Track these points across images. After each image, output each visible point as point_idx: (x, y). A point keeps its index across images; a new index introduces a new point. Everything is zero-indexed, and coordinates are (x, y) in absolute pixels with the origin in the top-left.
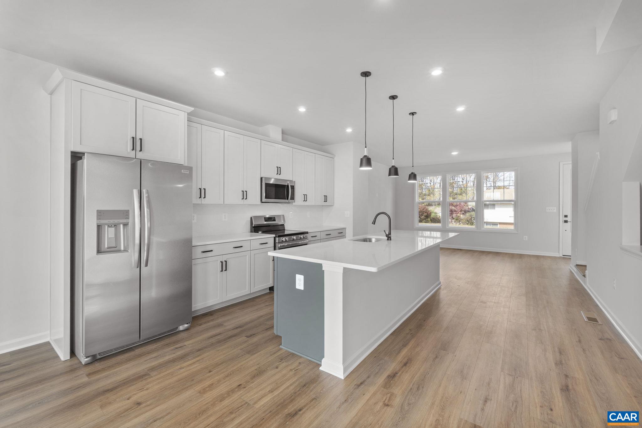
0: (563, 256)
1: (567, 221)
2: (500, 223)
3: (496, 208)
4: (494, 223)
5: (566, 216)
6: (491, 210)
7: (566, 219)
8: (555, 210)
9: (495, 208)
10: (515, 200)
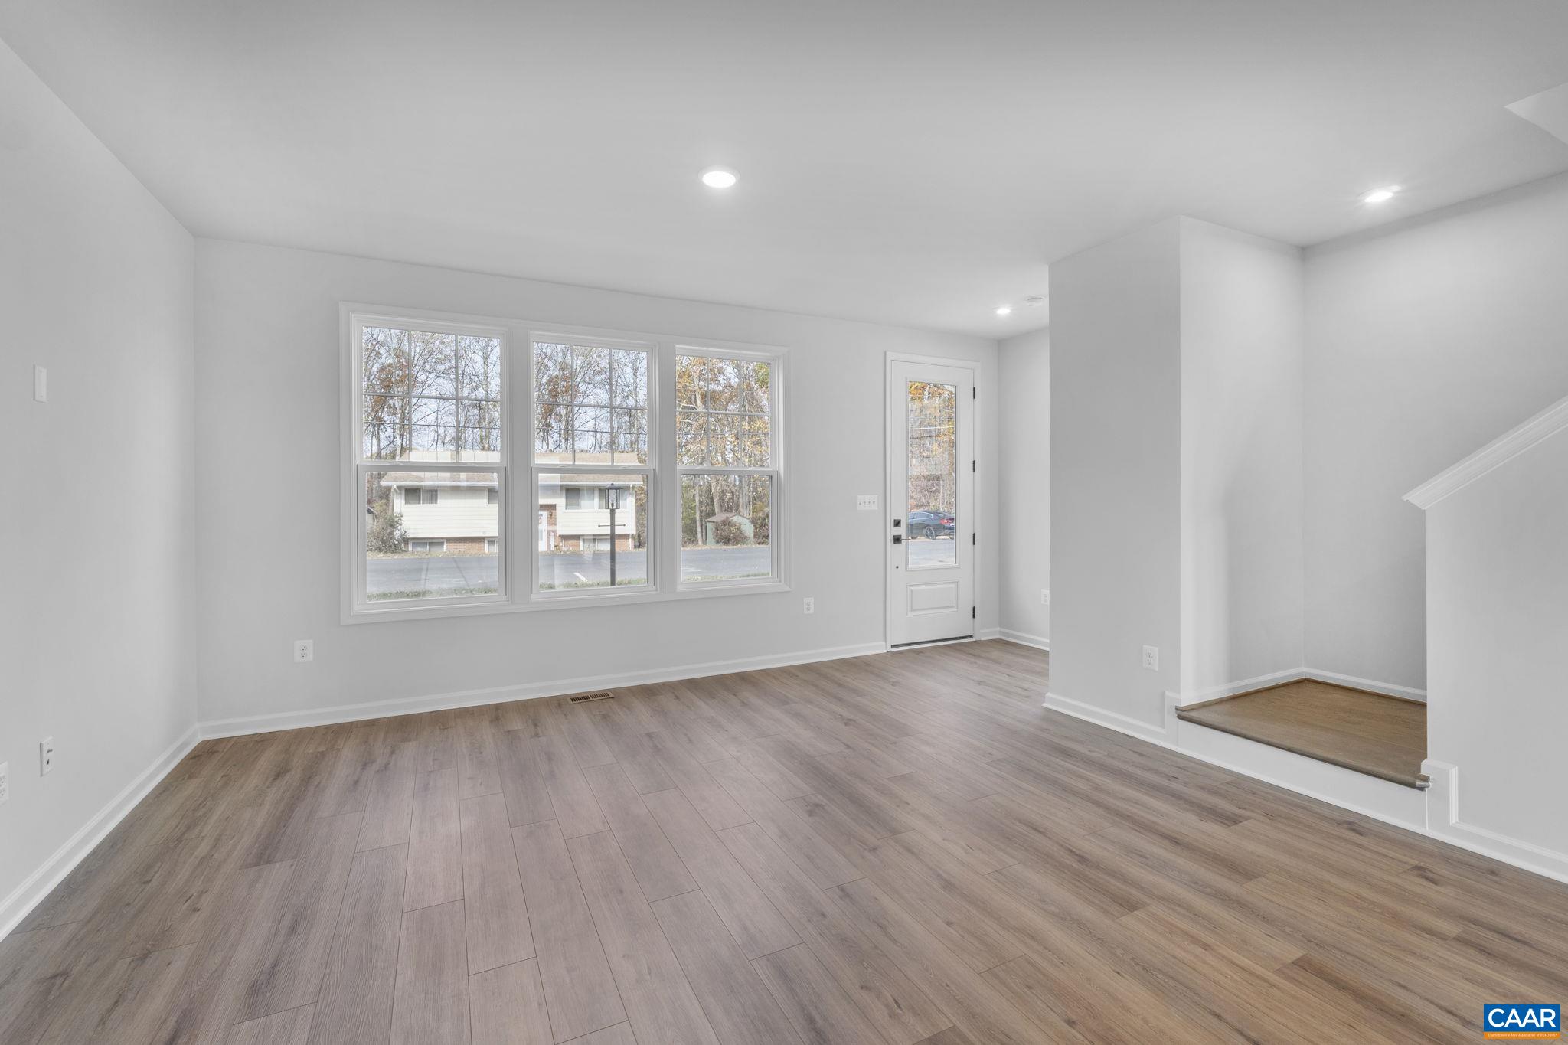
1: (900, 536)
2: (450, 540)
5: (897, 523)
7: (897, 531)
8: (874, 502)
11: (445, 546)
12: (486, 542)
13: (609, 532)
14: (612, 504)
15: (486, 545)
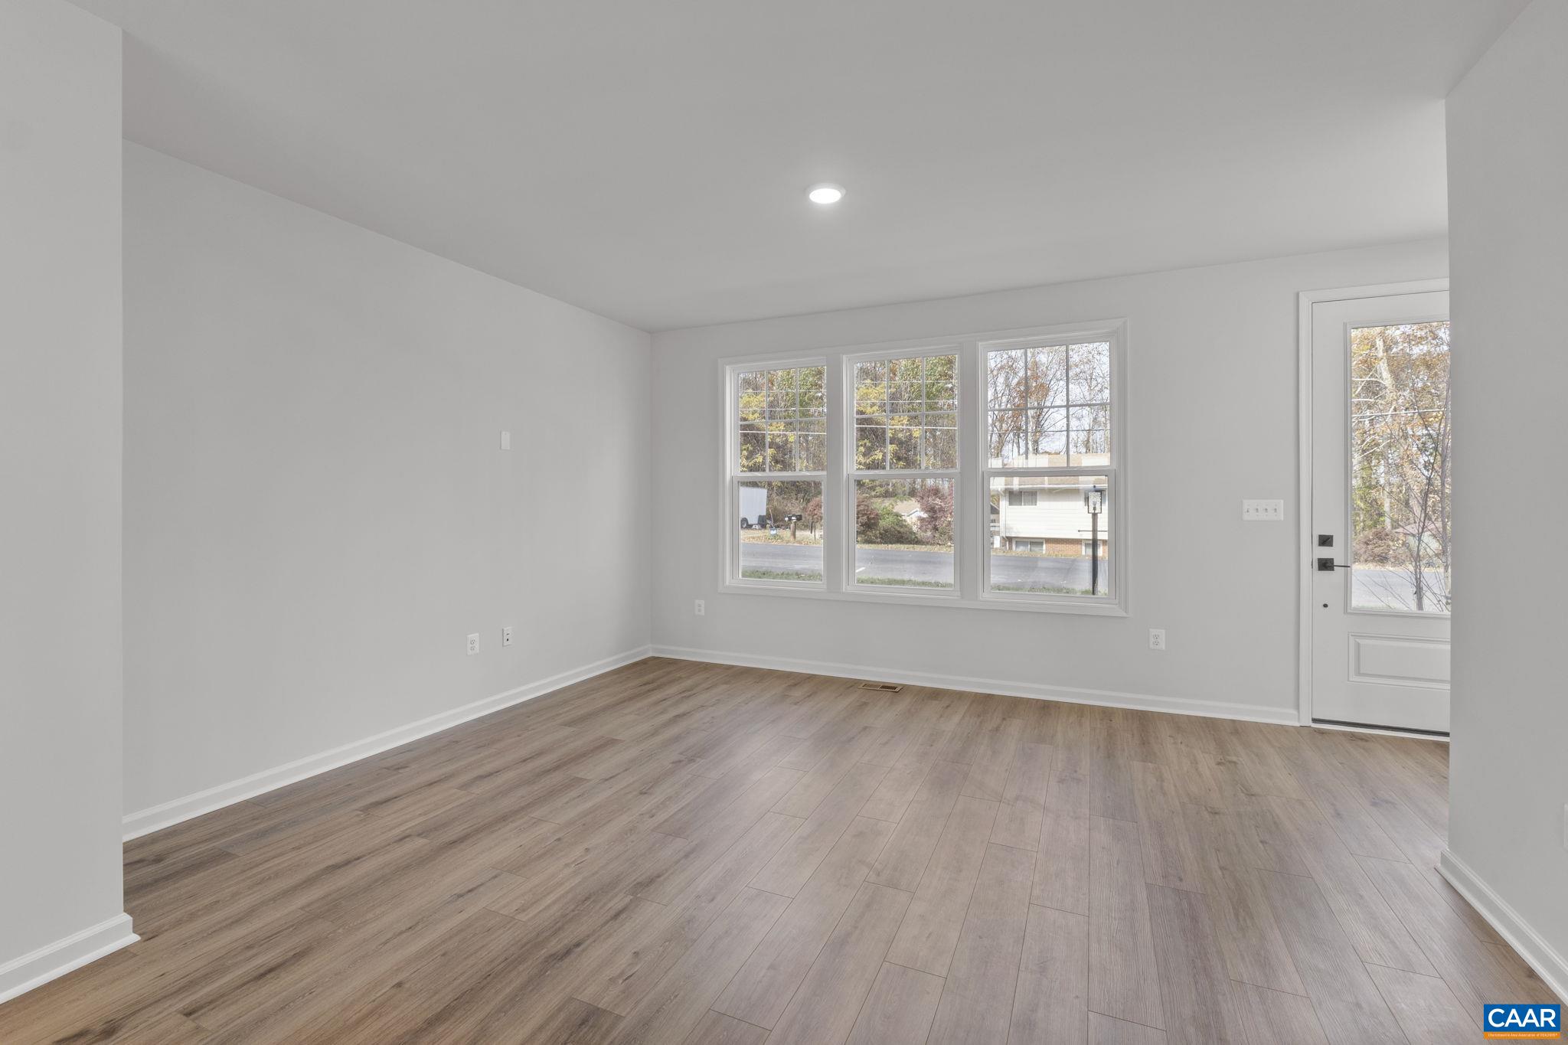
0: (1315, 721)
1: (1332, 560)
2: (1049, 541)
3: (1038, 503)
4: (1033, 540)
5: (1325, 541)
6: (1027, 507)
7: (1325, 553)
8: (1276, 509)
9: (1036, 502)
10: (1115, 467)
11: (1044, 546)
12: (1083, 544)
13: (1091, 537)
14: (1095, 509)
15: (1084, 548)
